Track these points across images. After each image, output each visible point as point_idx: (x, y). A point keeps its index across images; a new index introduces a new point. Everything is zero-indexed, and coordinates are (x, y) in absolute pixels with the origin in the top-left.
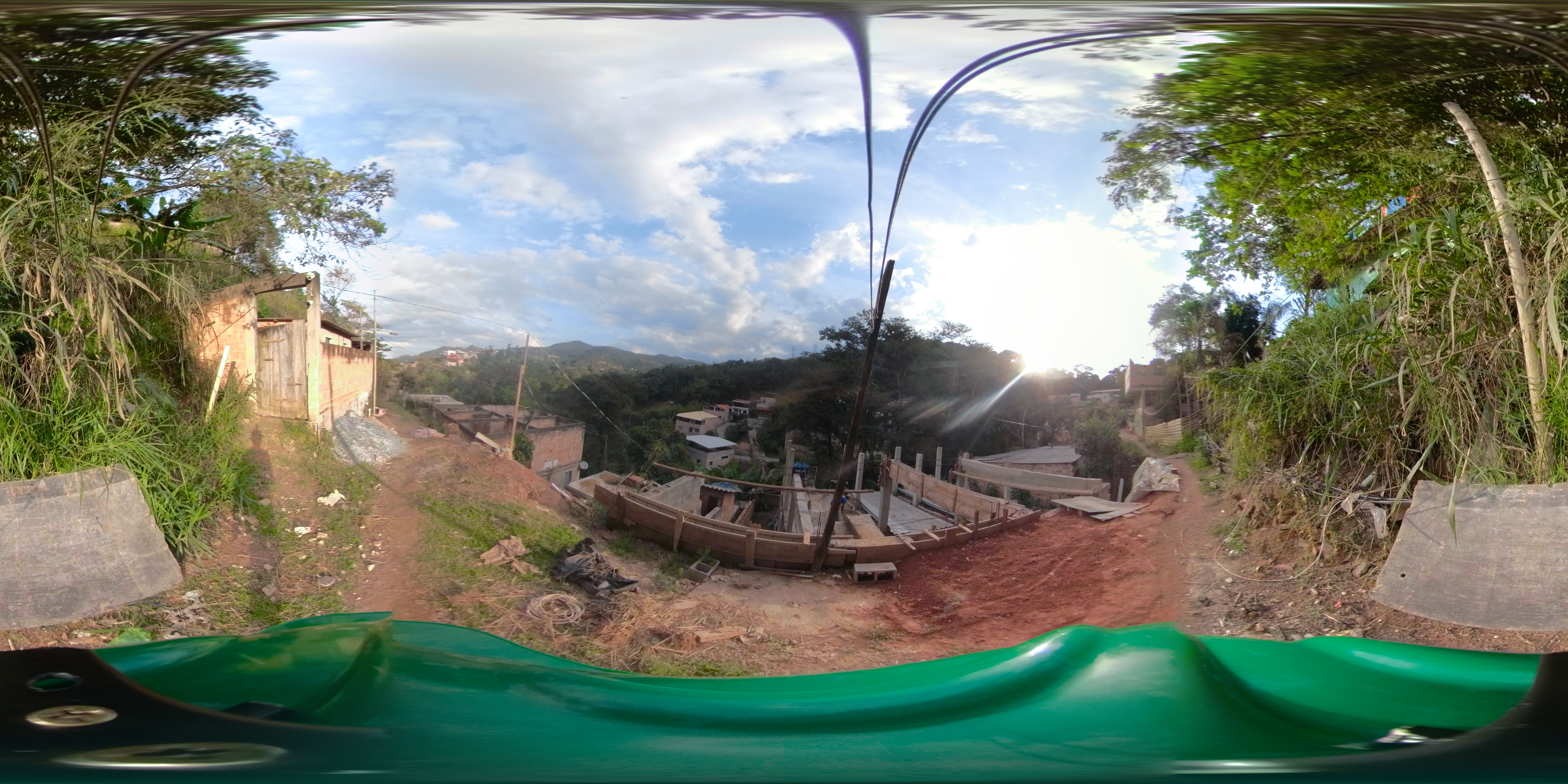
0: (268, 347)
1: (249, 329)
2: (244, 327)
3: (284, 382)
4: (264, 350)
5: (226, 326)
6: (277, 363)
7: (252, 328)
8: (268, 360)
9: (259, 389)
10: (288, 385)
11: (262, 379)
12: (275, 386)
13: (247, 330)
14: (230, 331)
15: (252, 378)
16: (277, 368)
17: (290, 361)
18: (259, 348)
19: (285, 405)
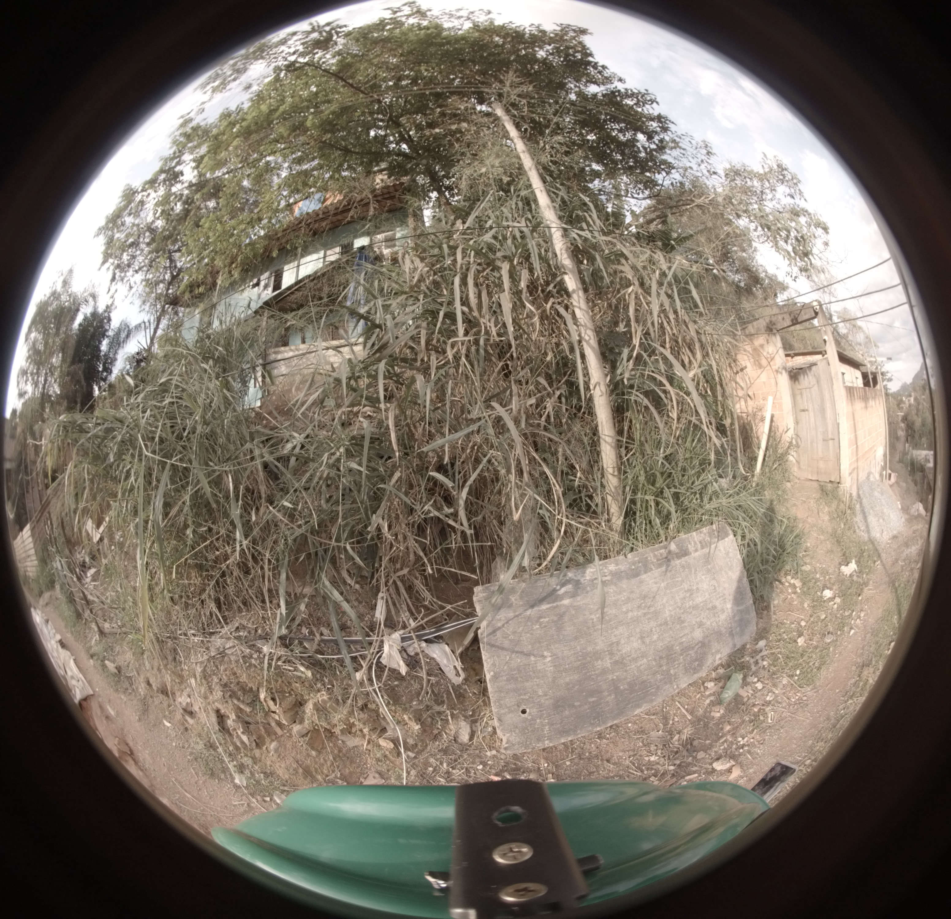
0: (801, 394)
1: (781, 373)
2: (777, 371)
3: (820, 437)
4: (798, 397)
5: (759, 371)
6: (812, 414)
7: (784, 372)
8: (803, 411)
9: (798, 446)
10: (824, 440)
11: (799, 434)
12: (812, 442)
13: (779, 375)
14: (764, 377)
15: (791, 433)
16: (812, 420)
17: (823, 410)
18: (794, 396)
19: (821, 465)
